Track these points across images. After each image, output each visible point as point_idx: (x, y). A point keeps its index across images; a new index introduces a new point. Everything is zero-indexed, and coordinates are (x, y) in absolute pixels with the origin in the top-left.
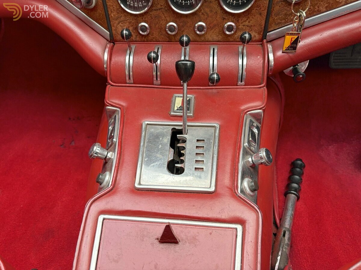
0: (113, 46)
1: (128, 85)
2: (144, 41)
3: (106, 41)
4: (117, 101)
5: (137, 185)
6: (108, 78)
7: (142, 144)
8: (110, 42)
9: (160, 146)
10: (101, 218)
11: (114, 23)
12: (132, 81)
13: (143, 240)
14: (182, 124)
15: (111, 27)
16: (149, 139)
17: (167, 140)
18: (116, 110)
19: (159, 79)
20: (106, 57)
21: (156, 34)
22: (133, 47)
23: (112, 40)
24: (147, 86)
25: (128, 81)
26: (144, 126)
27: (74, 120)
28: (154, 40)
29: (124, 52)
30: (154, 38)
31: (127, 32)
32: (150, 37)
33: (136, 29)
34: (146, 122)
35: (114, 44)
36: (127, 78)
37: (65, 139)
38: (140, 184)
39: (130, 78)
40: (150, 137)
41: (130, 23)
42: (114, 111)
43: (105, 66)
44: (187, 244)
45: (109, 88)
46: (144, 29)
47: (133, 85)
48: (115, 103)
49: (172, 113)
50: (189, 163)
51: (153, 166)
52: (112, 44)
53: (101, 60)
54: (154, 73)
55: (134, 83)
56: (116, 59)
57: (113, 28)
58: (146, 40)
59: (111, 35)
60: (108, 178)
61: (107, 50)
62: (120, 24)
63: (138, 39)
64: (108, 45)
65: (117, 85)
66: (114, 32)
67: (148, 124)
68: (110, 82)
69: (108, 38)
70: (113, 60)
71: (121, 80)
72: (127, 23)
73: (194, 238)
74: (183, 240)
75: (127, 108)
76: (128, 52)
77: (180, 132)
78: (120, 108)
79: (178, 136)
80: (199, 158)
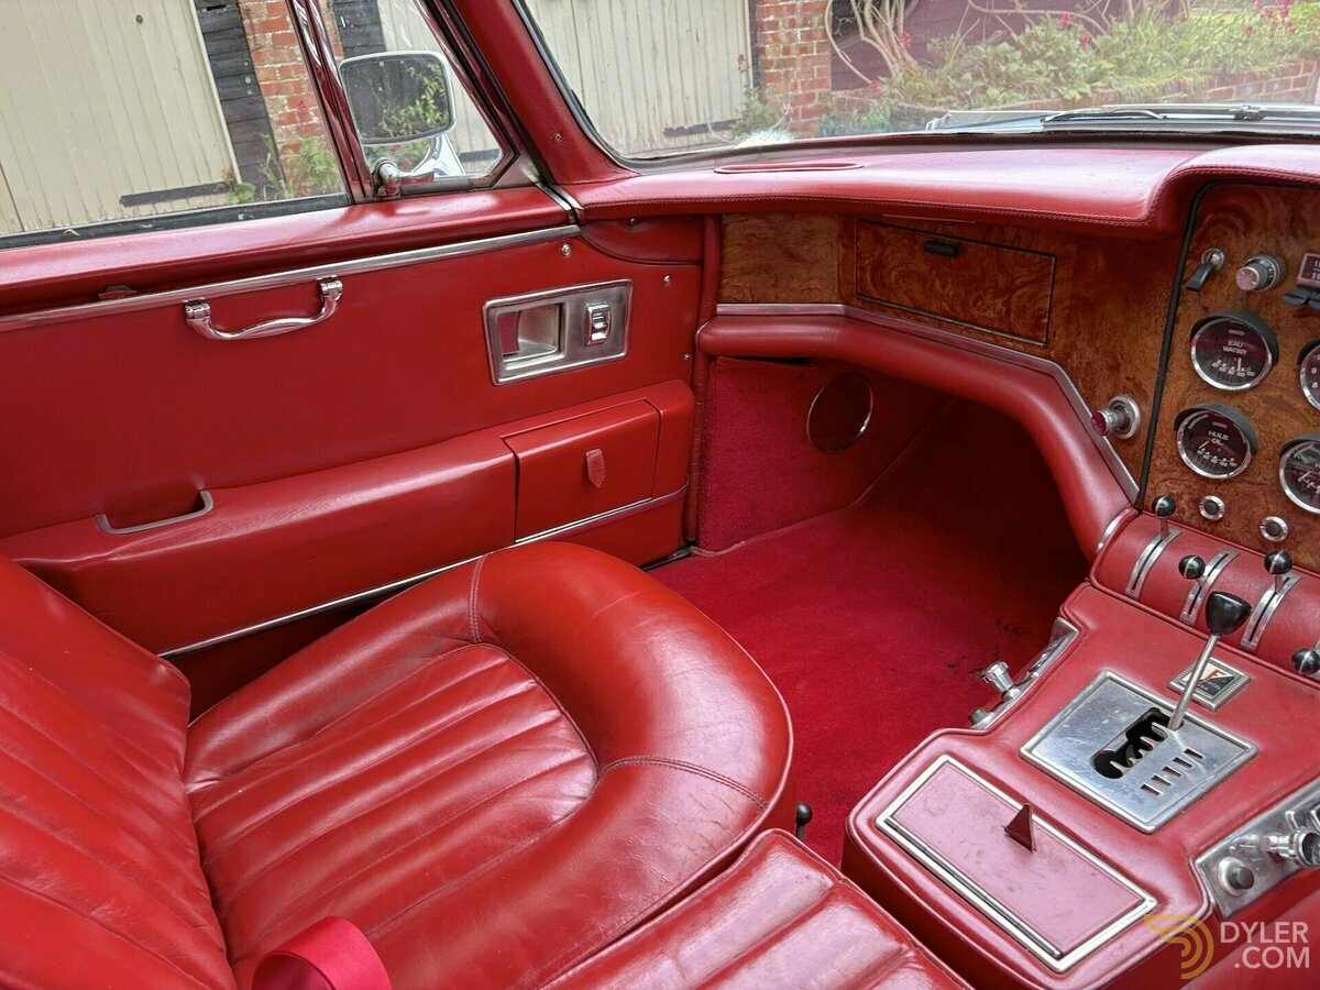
0: (1135, 516)
1: (1124, 597)
2: (1205, 530)
3: (1127, 502)
4: (1082, 616)
5: (1023, 750)
6: (1093, 570)
7: (1075, 701)
8: (1134, 506)
9: (1106, 721)
10: (945, 758)
11: (1156, 477)
12: (1136, 593)
13: (983, 816)
14: (1175, 707)
15: (1147, 482)
16: (1094, 701)
17: (1129, 719)
18: (1071, 631)
19: (1194, 612)
20: (1111, 529)
21: (1235, 527)
22: (1174, 532)
23: (1141, 505)
24: (1162, 615)
25: (1128, 590)
26: (1100, 677)
27: (1006, 628)
28: (1229, 536)
29: (1150, 536)
30: (1228, 532)
31: (1166, 504)
32: (1221, 528)
33: (1196, 502)
34: (1109, 674)
35: (1140, 513)
36: (1130, 584)
37: (964, 657)
38: (1030, 751)
39: (1134, 588)
40: (1099, 699)
41: (1188, 487)
42: (1068, 631)
43: (1101, 545)
44: (1045, 861)
45: (1083, 589)
46: (1211, 508)
47: (1134, 602)
48: (1077, 618)
49: (1173, 683)
50: (1137, 772)
51: (1071, 741)
52: (1135, 511)
53: (1097, 531)
54: (1191, 596)
55: (1139, 601)
56: (1127, 540)
57: (1150, 484)
58: (1209, 529)
59: (1141, 495)
60: (987, 720)
61: (1119, 518)
62: (1168, 482)
63: (1193, 521)
64: (1127, 511)
65: (1104, 588)
66: (1149, 492)
67: (1111, 678)
68: (1094, 579)
69: (1134, 498)
70: (1121, 540)
71: (1116, 582)
72: (1182, 486)
73: (1062, 863)
74: (1042, 852)
75: (1094, 635)
76: (1159, 538)
77: (1165, 721)
78: (1080, 630)
79: (1154, 724)
80: (1165, 777)
